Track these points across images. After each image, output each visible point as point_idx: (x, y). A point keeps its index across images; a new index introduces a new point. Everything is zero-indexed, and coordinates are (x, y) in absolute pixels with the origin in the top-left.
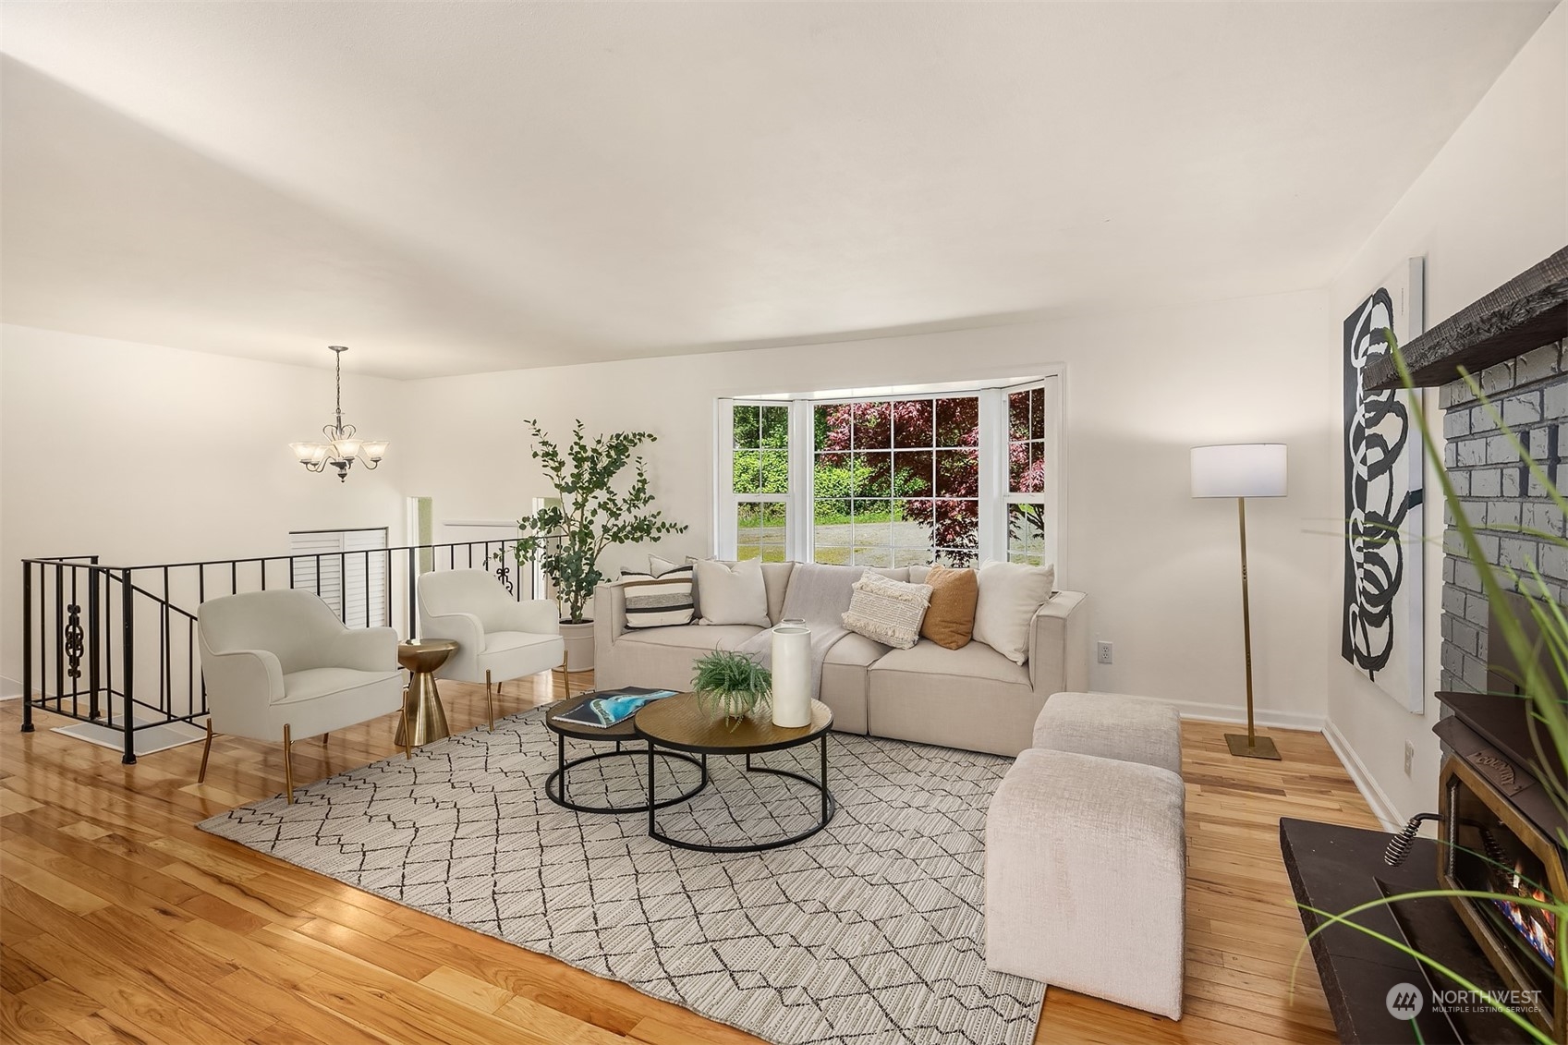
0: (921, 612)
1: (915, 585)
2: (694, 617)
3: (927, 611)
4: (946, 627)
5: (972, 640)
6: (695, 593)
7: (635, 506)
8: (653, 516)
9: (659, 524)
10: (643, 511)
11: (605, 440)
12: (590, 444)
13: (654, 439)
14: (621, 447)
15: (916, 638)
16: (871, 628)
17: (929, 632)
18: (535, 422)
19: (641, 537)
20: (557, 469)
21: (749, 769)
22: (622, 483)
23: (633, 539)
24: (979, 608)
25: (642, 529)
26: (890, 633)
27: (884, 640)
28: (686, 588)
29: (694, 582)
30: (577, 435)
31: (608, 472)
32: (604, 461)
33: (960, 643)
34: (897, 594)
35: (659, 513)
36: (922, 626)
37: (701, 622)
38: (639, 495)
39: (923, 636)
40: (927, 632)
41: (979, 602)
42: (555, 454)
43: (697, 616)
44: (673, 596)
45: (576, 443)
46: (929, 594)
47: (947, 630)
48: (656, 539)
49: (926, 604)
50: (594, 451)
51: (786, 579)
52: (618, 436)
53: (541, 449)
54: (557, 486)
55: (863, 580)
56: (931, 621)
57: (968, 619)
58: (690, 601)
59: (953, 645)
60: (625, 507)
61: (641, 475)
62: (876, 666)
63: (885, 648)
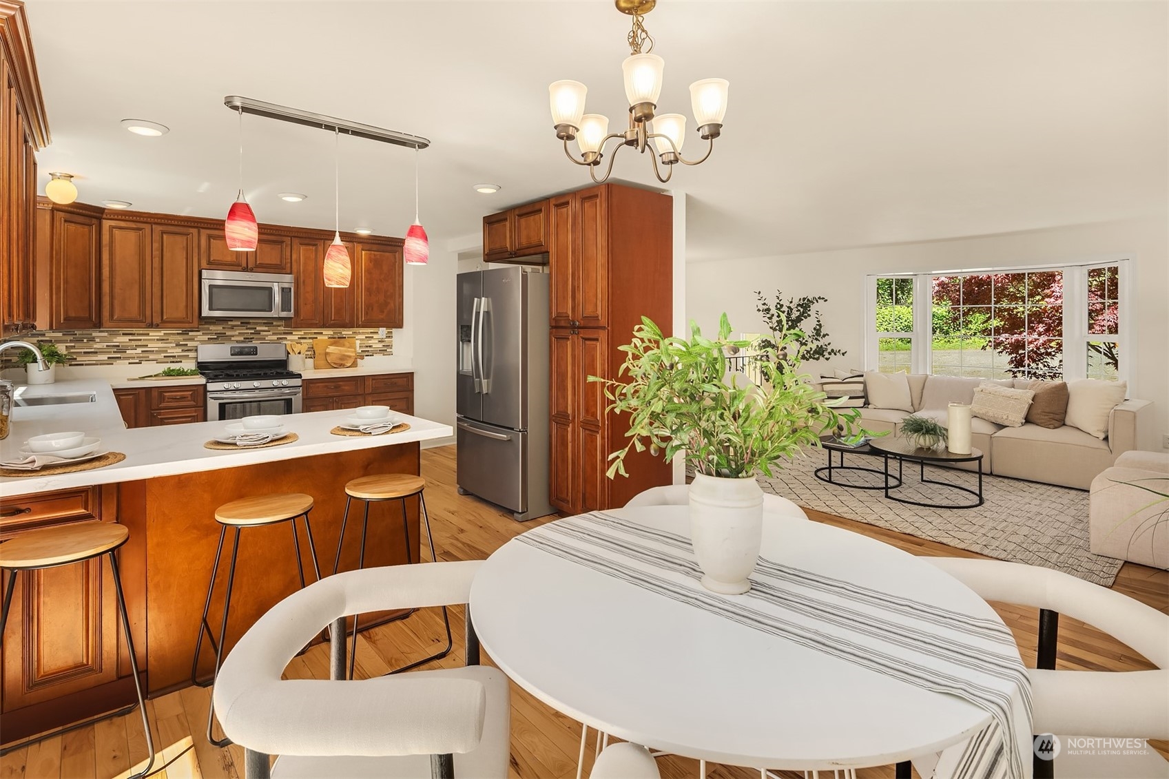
0: (1027, 406)
1: (1021, 391)
2: (865, 404)
3: (1031, 406)
4: (1045, 416)
5: (1064, 425)
6: (865, 390)
7: (817, 339)
8: (825, 345)
9: (829, 350)
10: (822, 342)
11: (796, 302)
12: (785, 303)
13: (826, 301)
14: (805, 305)
15: (1024, 421)
16: (991, 414)
17: (1033, 417)
18: (759, 293)
19: (819, 357)
20: (770, 318)
21: (923, 480)
22: (807, 326)
23: (814, 359)
24: (1069, 406)
25: (820, 352)
26: (1005, 417)
27: (1000, 422)
28: (861, 387)
29: (864, 383)
30: (778, 298)
31: (799, 319)
32: (795, 315)
33: (1056, 425)
34: (1009, 395)
35: (829, 344)
36: (1027, 414)
37: (869, 406)
38: (818, 332)
39: (1028, 420)
40: (1031, 418)
41: (1070, 400)
42: (768, 310)
43: (867, 403)
44: (854, 391)
45: (778, 303)
46: (1032, 396)
47: (1046, 417)
48: (827, 359)
49: (1031, 402)
50: (789, 307)
51: (922, 385)
52: (804, 299)
53: (762, 307)
54: (771, 328)
55: (982, 387)
56: (1034, 411)
57: (1061, 411)
58: (862, 394)
59: (1052, 426)
60: (810, 340)
61: (819, 321)
62: (996, 435)
63: (1001, 427)
